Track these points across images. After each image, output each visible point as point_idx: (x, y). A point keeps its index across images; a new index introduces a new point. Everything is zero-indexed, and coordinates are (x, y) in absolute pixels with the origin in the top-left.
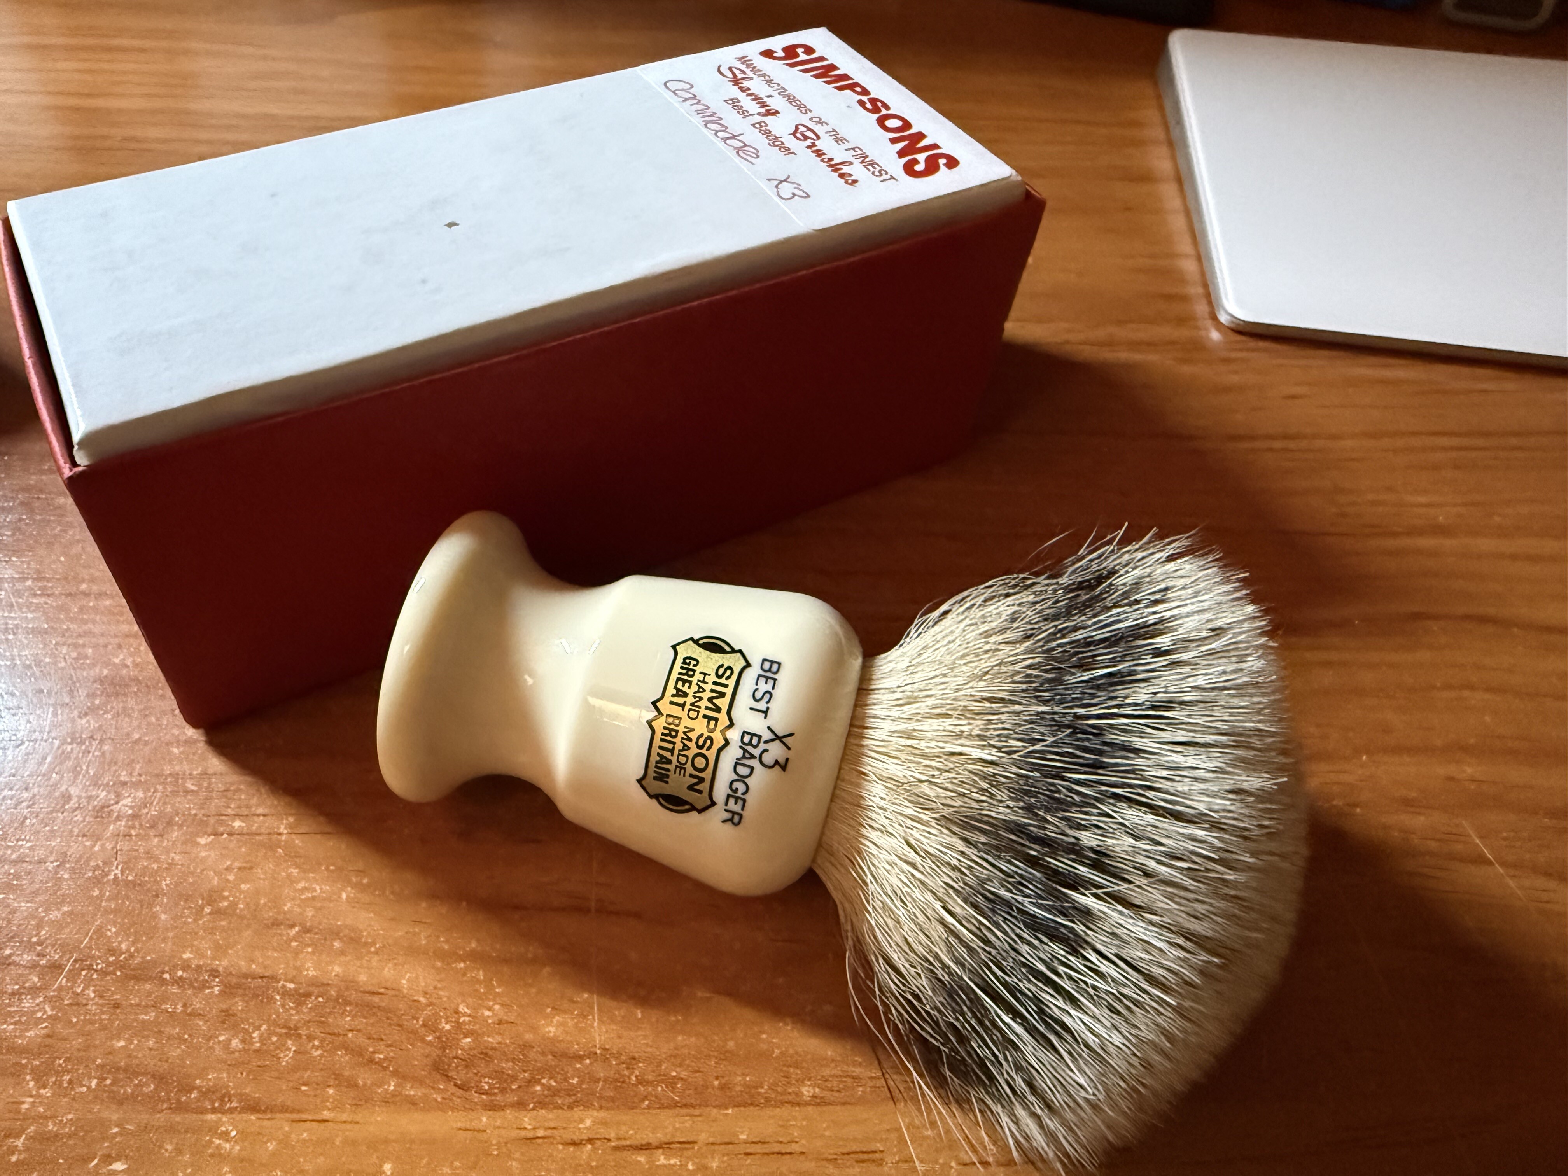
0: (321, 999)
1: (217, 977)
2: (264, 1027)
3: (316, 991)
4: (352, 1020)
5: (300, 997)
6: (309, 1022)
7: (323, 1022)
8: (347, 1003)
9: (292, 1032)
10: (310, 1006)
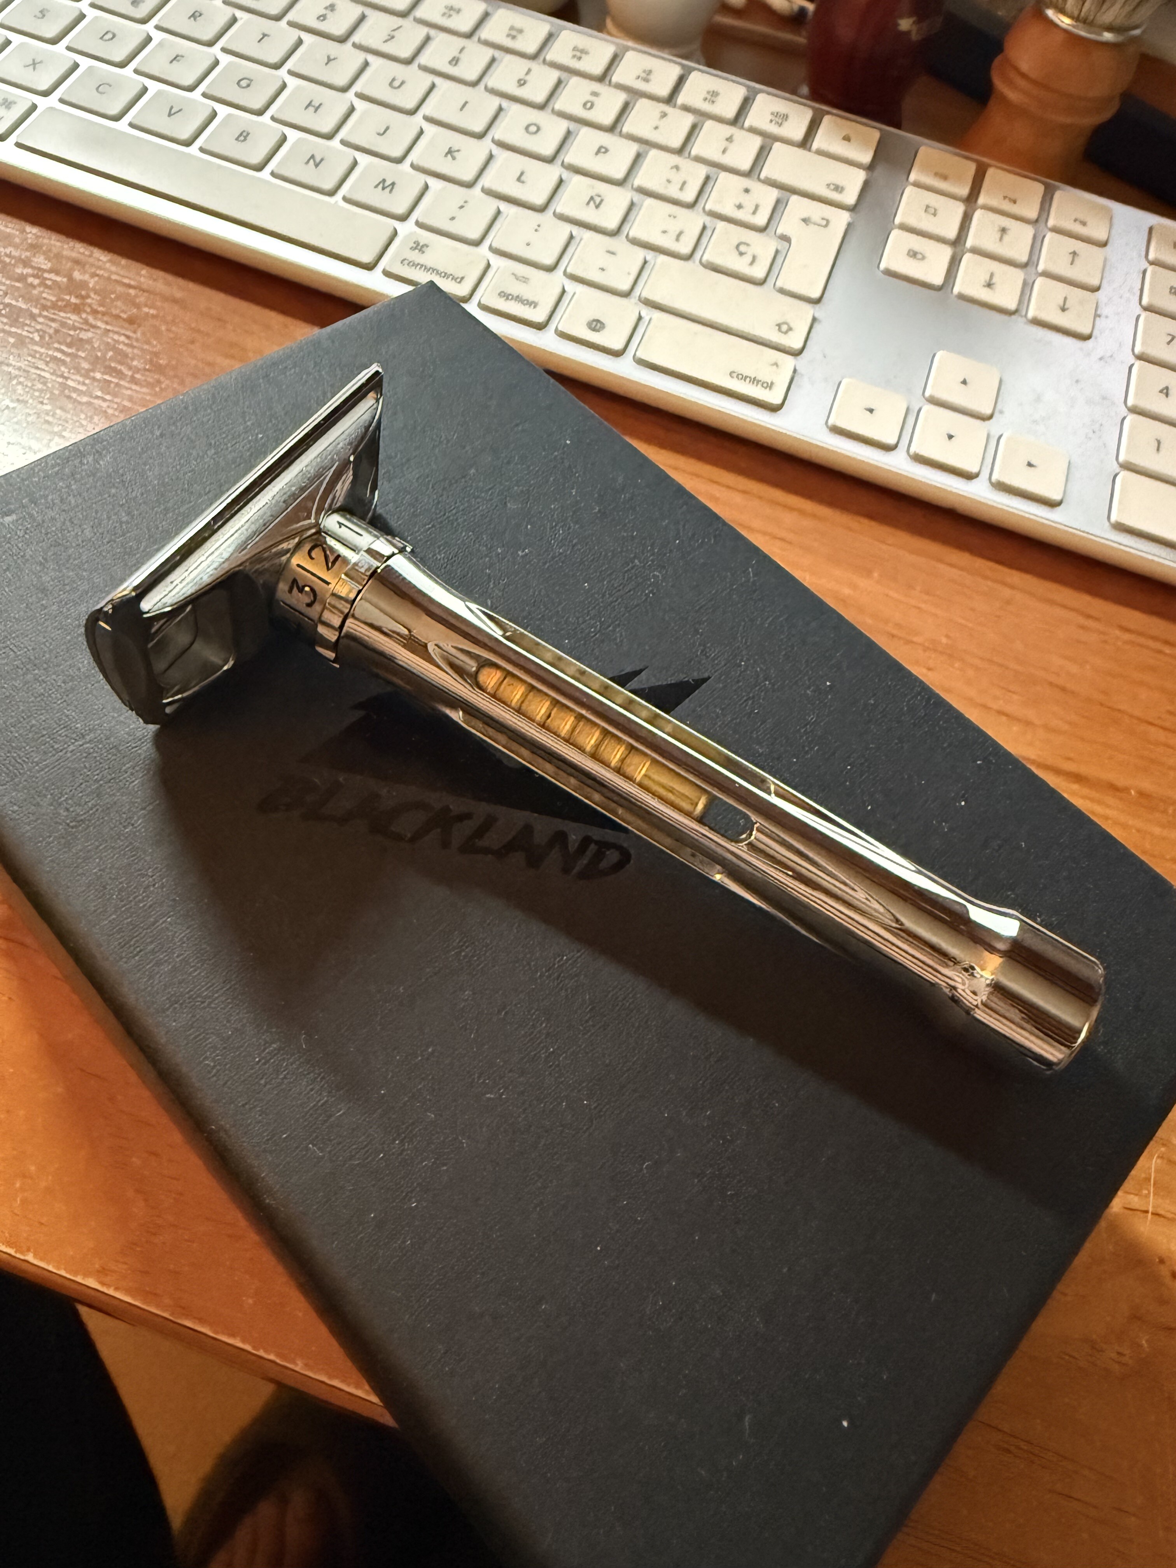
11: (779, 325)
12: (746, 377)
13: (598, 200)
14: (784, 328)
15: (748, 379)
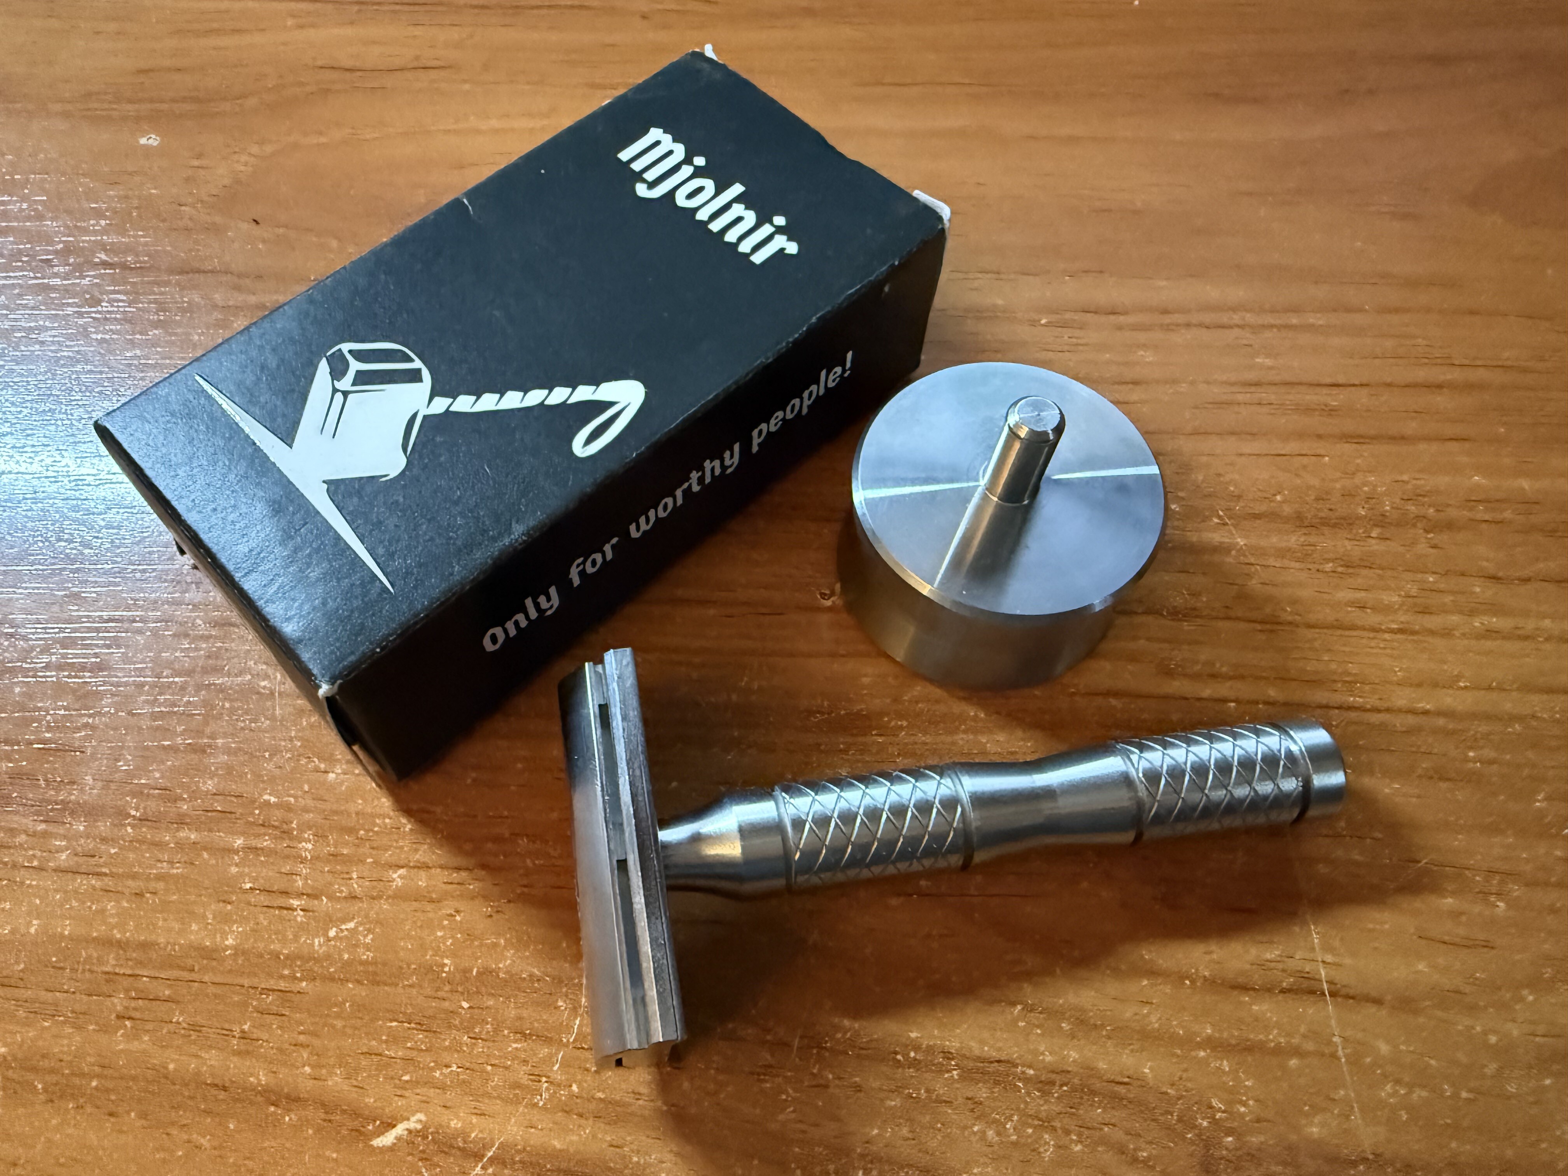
0: (1065, 1088)
1: (953, 1059)
2: (1015, 1118)
3: (1057, 1078)
4: (1103, 1112)
5: (1044, 1085)
6: (1060, 1113)
7: (1073, 1114)
8: (1093, 1093)
9: (1045, 1124)
10: (1056, 1095)
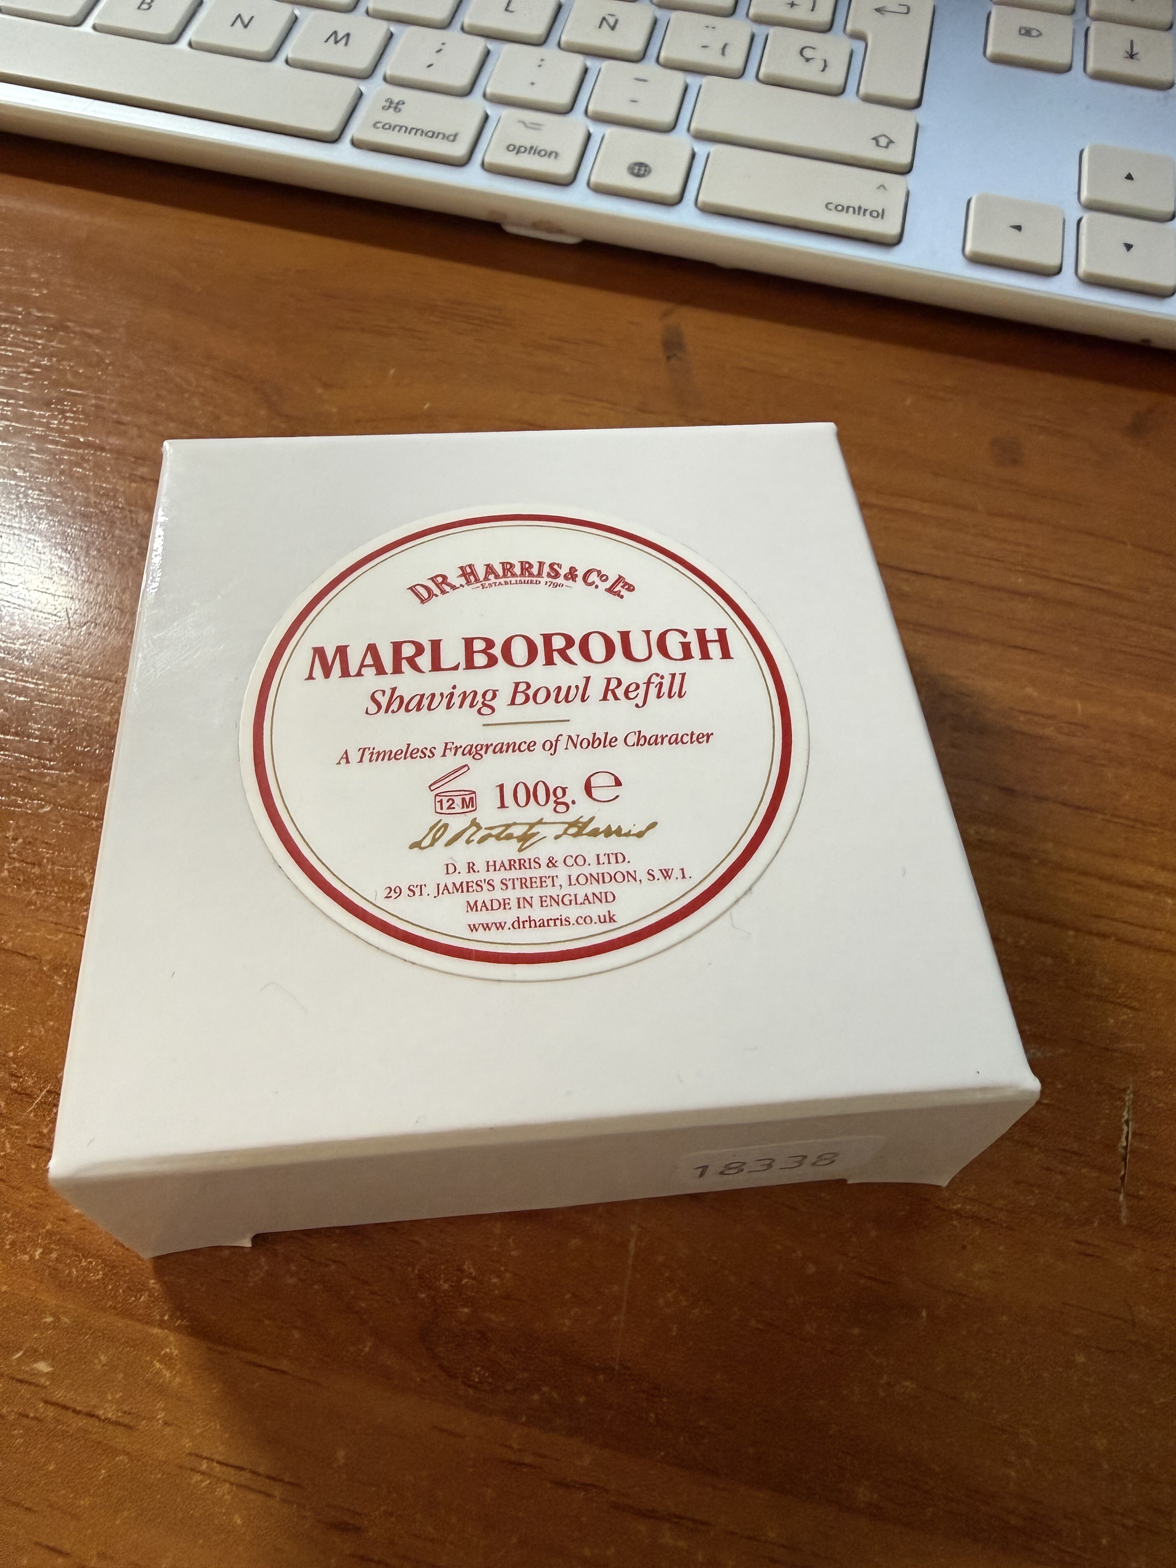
11: (875, 139)
12: (848, 207)
13: (612, 21)
14: (883, 141)
15: (851, 210)
